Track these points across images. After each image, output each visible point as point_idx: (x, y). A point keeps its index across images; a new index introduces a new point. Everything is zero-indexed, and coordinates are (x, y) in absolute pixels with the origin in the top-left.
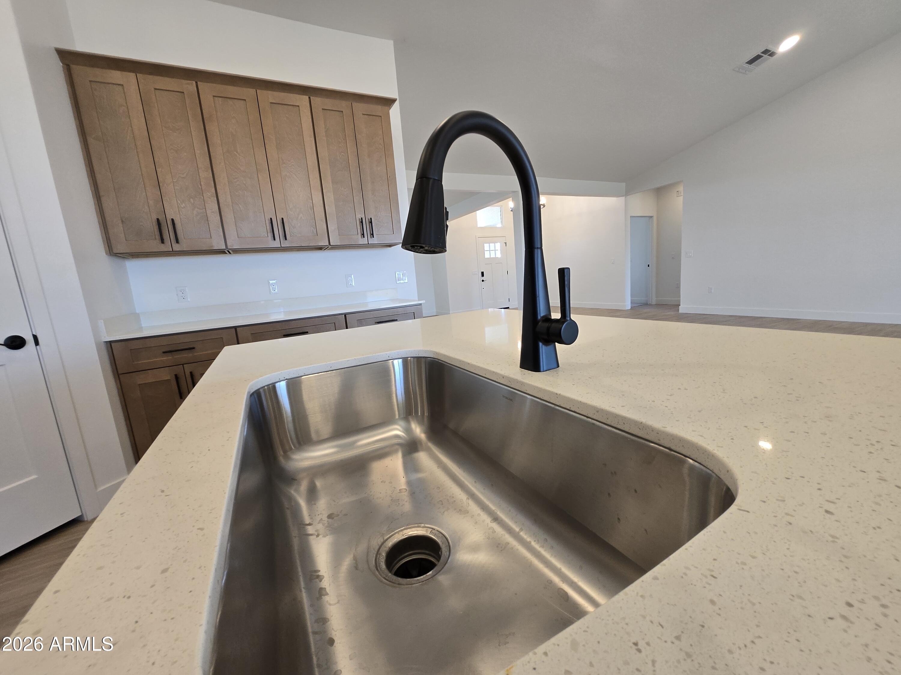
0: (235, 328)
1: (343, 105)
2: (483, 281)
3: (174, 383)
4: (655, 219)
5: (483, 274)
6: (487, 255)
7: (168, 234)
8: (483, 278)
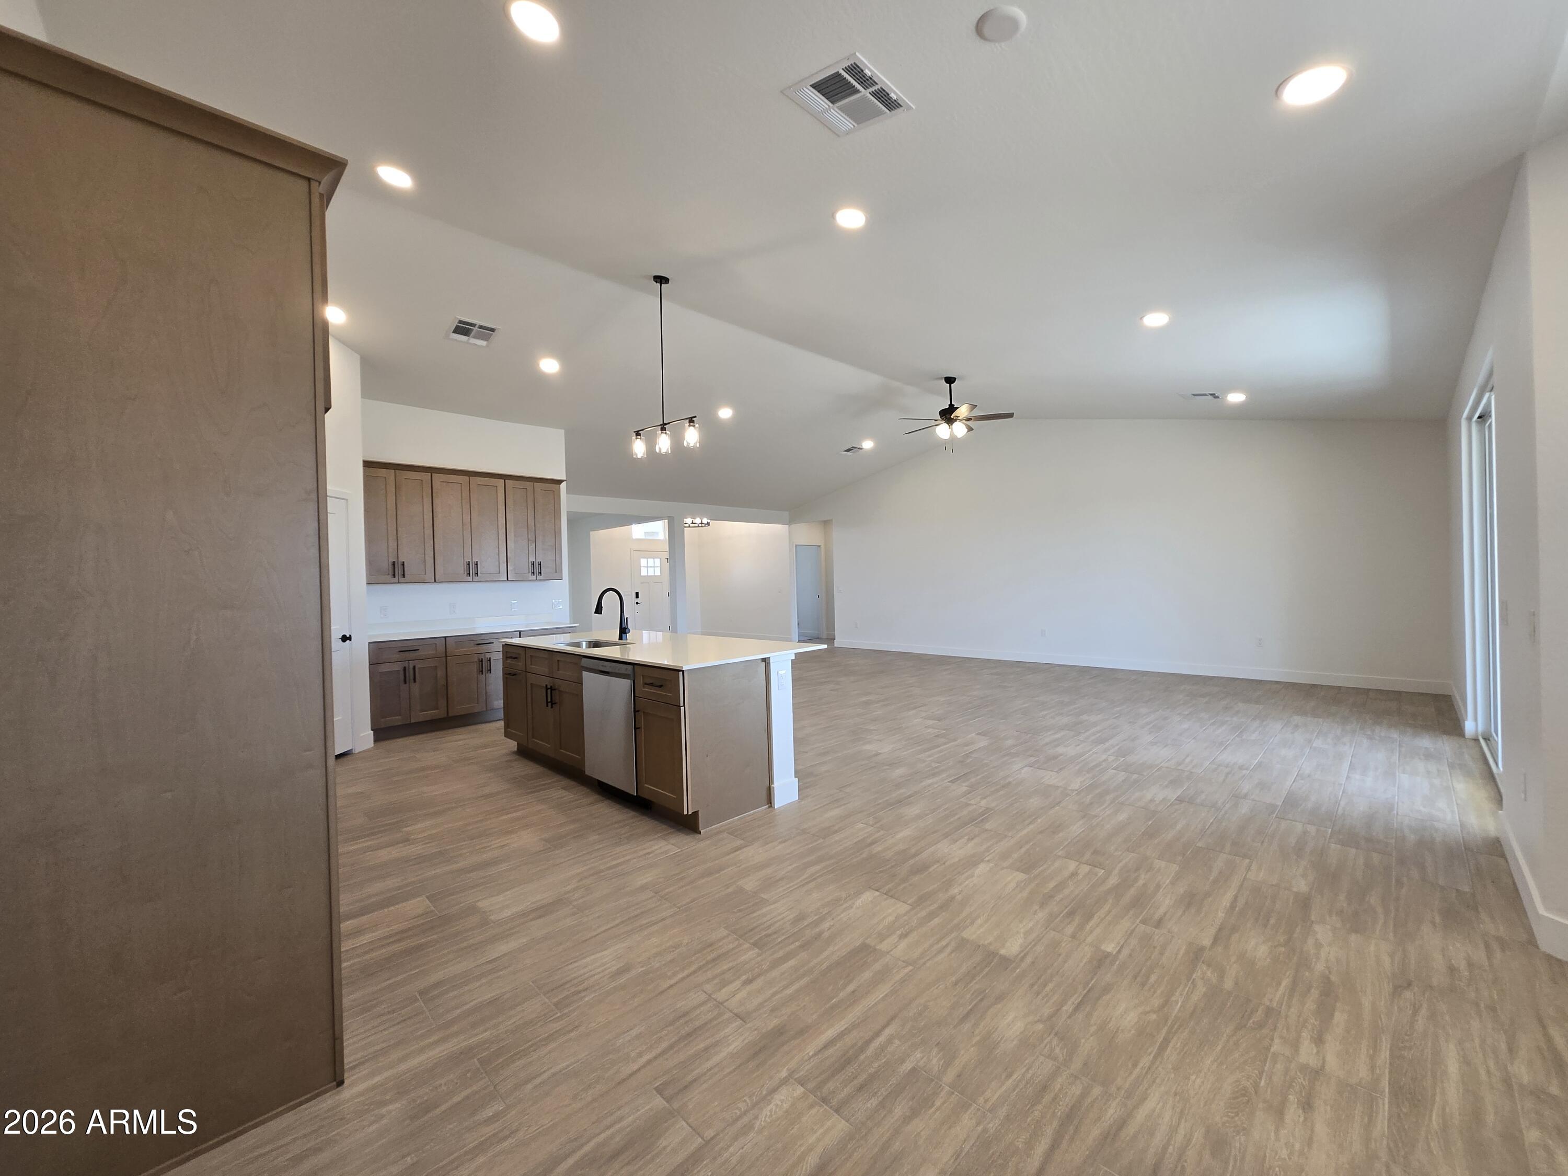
0: (445, 638)
1: (528, 484)
2: (637, 603)
3: (402, 673)
4: (822, 547)
5: (637, 595)
6: (644, 572)
7: (399, 571)
8: (638, 600)
